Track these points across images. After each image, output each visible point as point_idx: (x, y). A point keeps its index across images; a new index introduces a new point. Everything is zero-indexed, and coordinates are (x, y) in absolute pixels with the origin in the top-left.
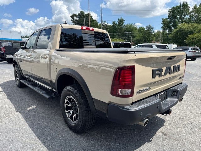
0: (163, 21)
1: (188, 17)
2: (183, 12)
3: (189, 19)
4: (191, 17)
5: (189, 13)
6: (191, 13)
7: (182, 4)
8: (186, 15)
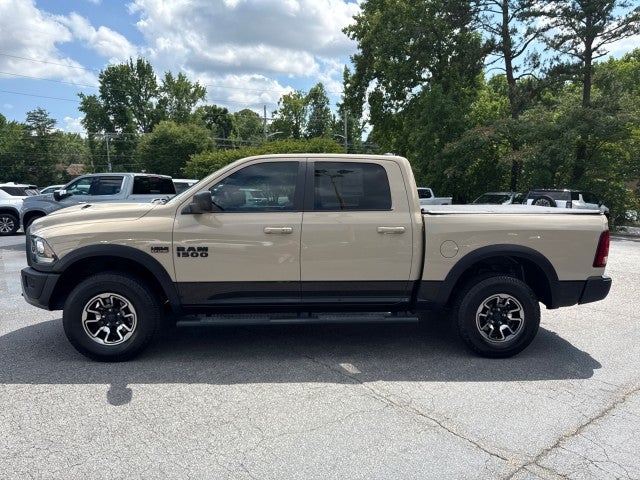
0: (85, 103)
1: (154, 101)
2: (141, 87)
3: (158, 107)
4: (163, 102)
5: (157, 92)
6: (162, 94)
7: (135, 63)
8: (150, 96)
